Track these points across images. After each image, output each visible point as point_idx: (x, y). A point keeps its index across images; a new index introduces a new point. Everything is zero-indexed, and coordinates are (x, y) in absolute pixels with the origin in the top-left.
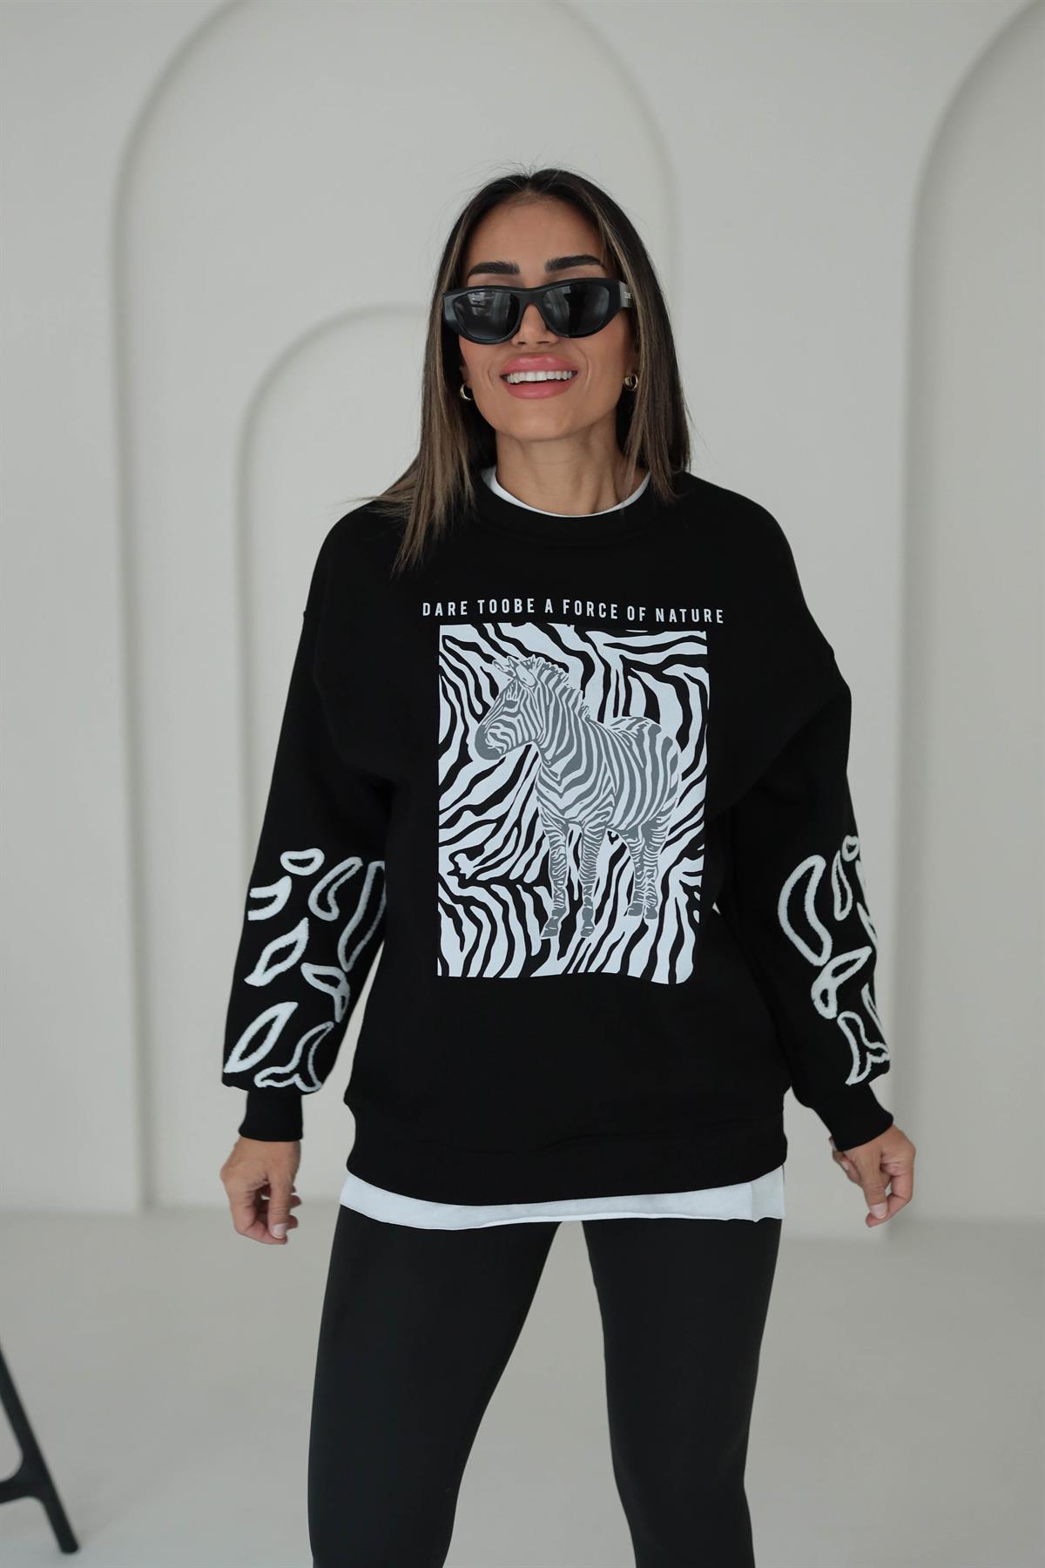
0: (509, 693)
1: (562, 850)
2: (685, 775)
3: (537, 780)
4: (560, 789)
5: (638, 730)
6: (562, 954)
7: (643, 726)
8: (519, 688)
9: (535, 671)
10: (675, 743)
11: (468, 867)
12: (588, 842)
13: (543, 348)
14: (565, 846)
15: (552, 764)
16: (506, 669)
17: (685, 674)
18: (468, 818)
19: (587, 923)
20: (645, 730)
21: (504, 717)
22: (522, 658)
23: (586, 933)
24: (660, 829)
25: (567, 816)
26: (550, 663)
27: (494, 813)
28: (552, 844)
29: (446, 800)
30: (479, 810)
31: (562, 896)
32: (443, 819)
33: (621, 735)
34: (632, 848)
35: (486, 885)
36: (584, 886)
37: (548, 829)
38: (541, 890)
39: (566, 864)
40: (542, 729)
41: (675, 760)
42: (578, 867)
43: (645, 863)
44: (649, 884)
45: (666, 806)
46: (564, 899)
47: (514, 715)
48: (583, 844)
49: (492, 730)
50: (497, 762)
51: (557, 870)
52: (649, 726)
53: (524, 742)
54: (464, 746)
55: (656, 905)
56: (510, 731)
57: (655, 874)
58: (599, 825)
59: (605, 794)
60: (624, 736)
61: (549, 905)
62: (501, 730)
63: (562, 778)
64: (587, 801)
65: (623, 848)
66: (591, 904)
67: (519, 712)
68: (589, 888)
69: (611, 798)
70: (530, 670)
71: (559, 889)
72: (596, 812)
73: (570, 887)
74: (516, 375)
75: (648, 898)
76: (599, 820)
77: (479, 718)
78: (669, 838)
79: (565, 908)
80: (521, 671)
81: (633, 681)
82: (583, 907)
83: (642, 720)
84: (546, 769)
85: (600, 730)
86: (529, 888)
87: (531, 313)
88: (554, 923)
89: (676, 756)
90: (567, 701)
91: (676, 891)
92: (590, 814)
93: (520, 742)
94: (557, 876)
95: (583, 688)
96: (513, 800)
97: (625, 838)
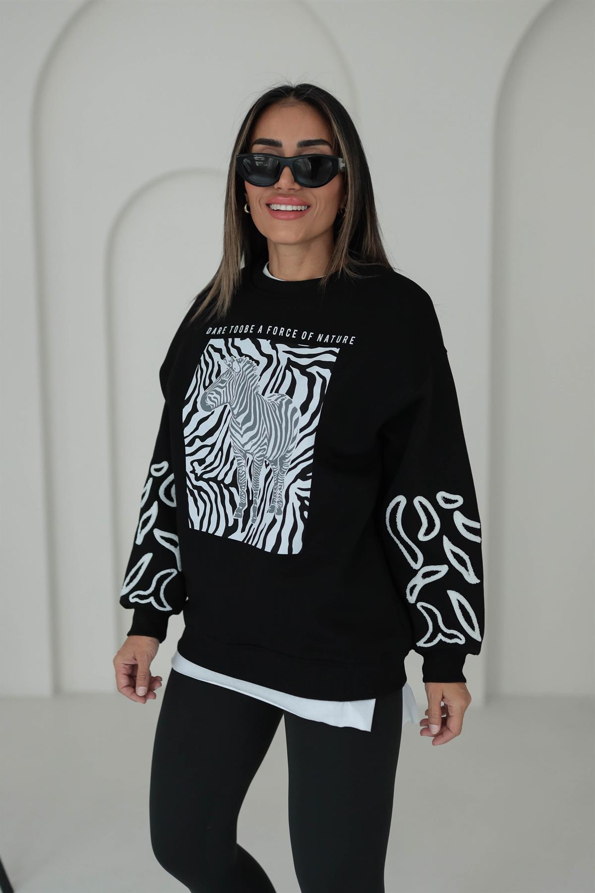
0: (225, 376)
1: (244, 469)
2: (301, 430)
3: (230, 425)
4: (242, 432)
7: (284, 399)
8: (231, 373)
9: (242, 365)
10: (299, 411)
11: (199, 470)
13: (292, 192)
15: (237, 417)
16: (228, 363)
17: (317, 372)
20: (284, 402)
21: (218, 389)
22: (238, 357)
24: (287, 461)
26: (251, 360)
31: (244, 495)
33: (271, 404)
34: (274, 471)
35: (207, 481)
36: (254, 492)
37: (237, 455)
39: (245, 477)
40: (233, 397)
41: (297, 420)
43: (279, 481)
44: (279, 494)
45: (290, 447)
46: (245, 498)
47: (222, 388)
48: (253, 466)
49: (210, 395)
50: (210, 413)
52: (286, 400)
53: (224, 403)
54: (195, 402)
55: (282, 506)
57: (282, 488)
60: (273, 404)
63: (242, 426)
64: (255, 441)
65: (271, 471)
67: (225, 386)
68: (256, 494)
69: (266, 441)
70: (239, 364)
71: (243, 491)
72: (259, 448)
73: (248, 491)
74: (275, 205)
75: (278, 502)
76: (260, 453)
78: (291, 466)
80: (235, 365)
81: (288, 373)
83: (284, 396)
84: (234, 420)
87: (287, 172)
88: (240, 511)
89: (298, 419)
90: (251, 381)
91: (293, 499)
92: (255, 449)
95: (261, 375)
97: (272, 465)
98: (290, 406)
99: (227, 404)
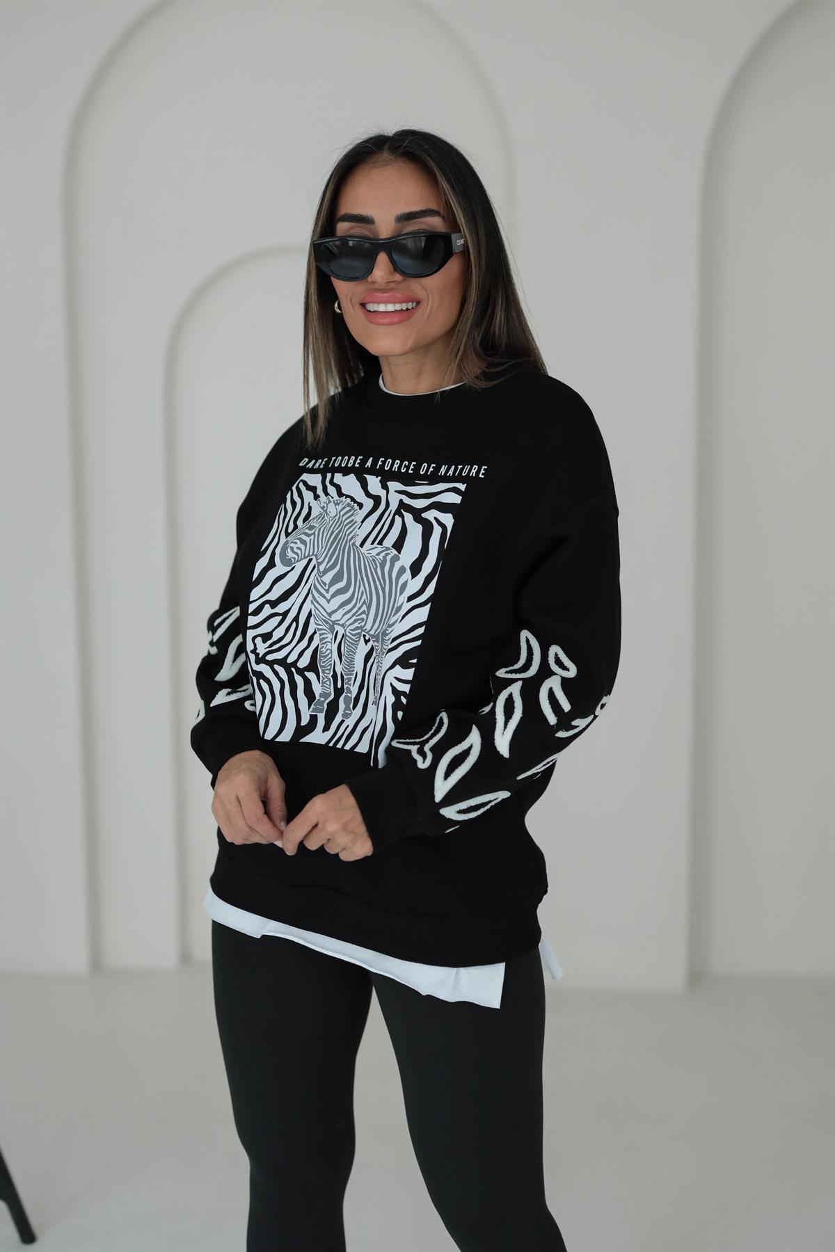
0: (315, 520)
1: (329, 646)
5: (383, 557)
6: (326, 728)
12: (349, 642)
14: (331, 643)
15: (324, 575)
18: (267, 610)
19: (347, 708)
20: (389, 558)
21: (303, 537)
23: (346, 716)
25: (334, 617)
27: (281, 608)
28: (321, 640)
29: (255, 593)
30: (274, 604)
32: (252, 608)
37: (319, 627)
38: (311, 675)
40: (322, 548)
42: (341, 662)
46: (330, 686)
47: (308, 535)
49: (292, 545)
51: (325, 661)
52: (392, 555)
53: (309, 555)
56: (302, 547)
58: (357, 628)
59: (360, 605)
60: (373, 560)
61: (317, 688)
62: (297, 546)
63: (329, 588)
66: (351, 693)
67: (314, 534)
71: (326, 677)
77: (287, 534)
79: (330, 693)
82: (344, 694)
85: (358, 553)
86: (301, 672)
88: (322, 703)
93: (306, 555)
94: (324, 667)
96: (296, 599)
98: (396, 563)
99: (313, 557)
